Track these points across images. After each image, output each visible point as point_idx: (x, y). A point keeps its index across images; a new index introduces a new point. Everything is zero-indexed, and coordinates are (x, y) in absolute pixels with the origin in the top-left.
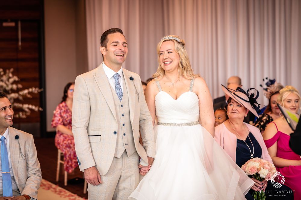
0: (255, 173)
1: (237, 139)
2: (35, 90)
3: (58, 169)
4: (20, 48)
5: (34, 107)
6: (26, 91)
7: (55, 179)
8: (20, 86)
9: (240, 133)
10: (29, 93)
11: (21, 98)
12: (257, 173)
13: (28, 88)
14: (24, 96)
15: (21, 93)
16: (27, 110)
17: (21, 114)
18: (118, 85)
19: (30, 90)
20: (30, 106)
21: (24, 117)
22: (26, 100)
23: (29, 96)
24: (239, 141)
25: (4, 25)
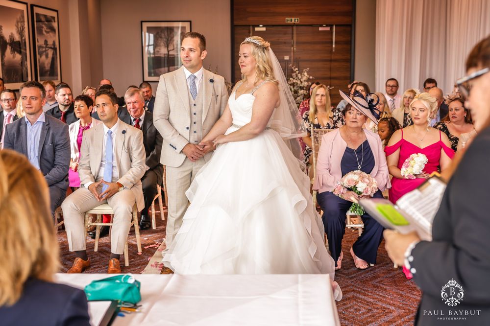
0: (352, 185)
1: (347, 147)
9: (353, 141)
12: (355, 186)
18: (192, 85)
24: (348, 150)
25: (320, 29)
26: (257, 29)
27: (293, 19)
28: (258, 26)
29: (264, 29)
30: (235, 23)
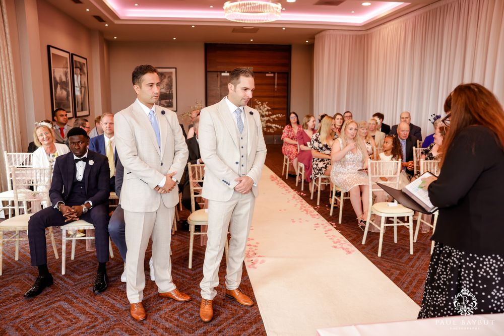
2: (280, 116)
3: (284, 167)
4: (276, 90)
5: (278, 126)
6: (275, 116)
7: (282, 174)
8: (270, 113)
10: (276, 117)
11: (271, 120)
13: (276, 115)
14: (273, 119)
15: (271, 117)
16: (274, 127)
17: (271, 130)
18: (240, 119)
19: (277, 115)
20: (276, 126)
21: (273, 132)
22: (274, 122)
23: (276, 119)
25: (267, 75)
26: (223, 74)
27: (249, 68)
28: (224, 72)
29: (228, 74)
30: (208, 70)
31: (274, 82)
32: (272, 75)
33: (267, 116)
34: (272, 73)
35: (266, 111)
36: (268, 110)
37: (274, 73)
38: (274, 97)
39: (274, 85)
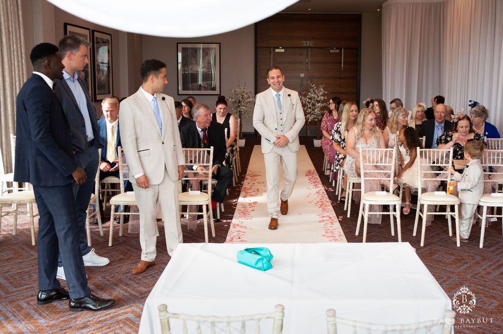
25: (331, 51)
26: (277, 50)
27: (308, 43)
28: (278, 48)
29: (283, 50)
30: (259, 45)
31: (341, 60)
32: (338, 51)
33: (323, 102)
34: (337, 49)
35: (321, 96)
36: (324, 95)
37: (340, 49)
38: (340, 78)
39: (341, 63)
